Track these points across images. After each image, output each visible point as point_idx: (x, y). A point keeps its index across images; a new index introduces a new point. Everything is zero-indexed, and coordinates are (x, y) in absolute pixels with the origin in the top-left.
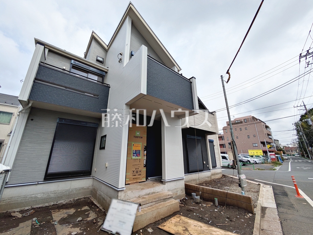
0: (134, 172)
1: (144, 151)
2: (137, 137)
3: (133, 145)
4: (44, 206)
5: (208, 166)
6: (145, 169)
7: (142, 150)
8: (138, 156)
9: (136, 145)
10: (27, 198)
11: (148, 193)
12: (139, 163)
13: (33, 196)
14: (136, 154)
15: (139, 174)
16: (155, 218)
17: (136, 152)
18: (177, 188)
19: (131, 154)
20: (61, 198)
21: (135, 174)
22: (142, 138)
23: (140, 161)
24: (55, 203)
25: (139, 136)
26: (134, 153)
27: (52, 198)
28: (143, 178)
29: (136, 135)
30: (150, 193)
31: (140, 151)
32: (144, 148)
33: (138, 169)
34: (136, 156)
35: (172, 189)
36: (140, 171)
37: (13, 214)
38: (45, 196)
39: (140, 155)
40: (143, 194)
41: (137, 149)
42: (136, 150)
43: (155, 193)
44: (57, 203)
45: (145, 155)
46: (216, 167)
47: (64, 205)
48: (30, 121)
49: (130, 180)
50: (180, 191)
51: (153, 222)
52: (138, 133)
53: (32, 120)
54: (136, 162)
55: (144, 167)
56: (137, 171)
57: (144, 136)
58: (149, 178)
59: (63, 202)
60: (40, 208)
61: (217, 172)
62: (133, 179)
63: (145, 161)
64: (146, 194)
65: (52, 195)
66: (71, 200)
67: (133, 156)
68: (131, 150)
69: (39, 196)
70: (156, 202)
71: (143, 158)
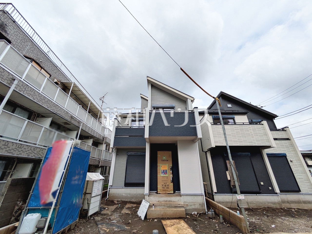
0: (163, 185)
1: (171, 170)
2: (164, 160)
3: (161, 166)
4: (126, 201)
5: (270, 188)
6: (172, 184)
7: (168, 170)
8: (165, 174)
9: (164, 166)
10: (119, 195)
11: (165, 200)
12: (167, 180)
13: (121, 194)
14: (164, 173)
15: (167, 187)
16: (163, 215)
17: (163, 171)
18: (194, 202)
19: (160, 173)
20: (132, 198)
21: (164, 187)
22: (168, 161)
23: (167, 178)
24: (130, 200)
25: (166, 159)
26: (162, 172)
27: (128, 197)
28: (170, 190)
29: (163, 159)
30: (167, 201)
31: (167, 170)
32: (171, 169)
33: (166, 183)
34: (164, 174)
35: (189, 202)
36: (168, 185)
37: (114, 201)
38: (126, 195)
39: (167, 173)
40: (162, 201)
41: (165, 169)
42: (163, 170)
43: (171, 201)
44: (131, 201)
45: (171, 174)
46: (300, 192)
47: (134, 202)
48: (117, 155)
49: (160, 191)
50: (198, 205)
51: (161, 218)
52: (165, 158)
53: (118, 155)
54: (164, 178)
55: (171, 182)
56: (165, 185)
57: (169, 159)
58: (176, 191)
59: (133, 200)
60: (124, 201)
61: (304, 200)
62: (163, 190)
63: (171, 178)
64: (164, 201)
65: (129, 196)
66: (138, 200)
67: (162, 174)
68: (160, 170)
69: (124, 195)
70: (168, 207)
71: (170, 176)
